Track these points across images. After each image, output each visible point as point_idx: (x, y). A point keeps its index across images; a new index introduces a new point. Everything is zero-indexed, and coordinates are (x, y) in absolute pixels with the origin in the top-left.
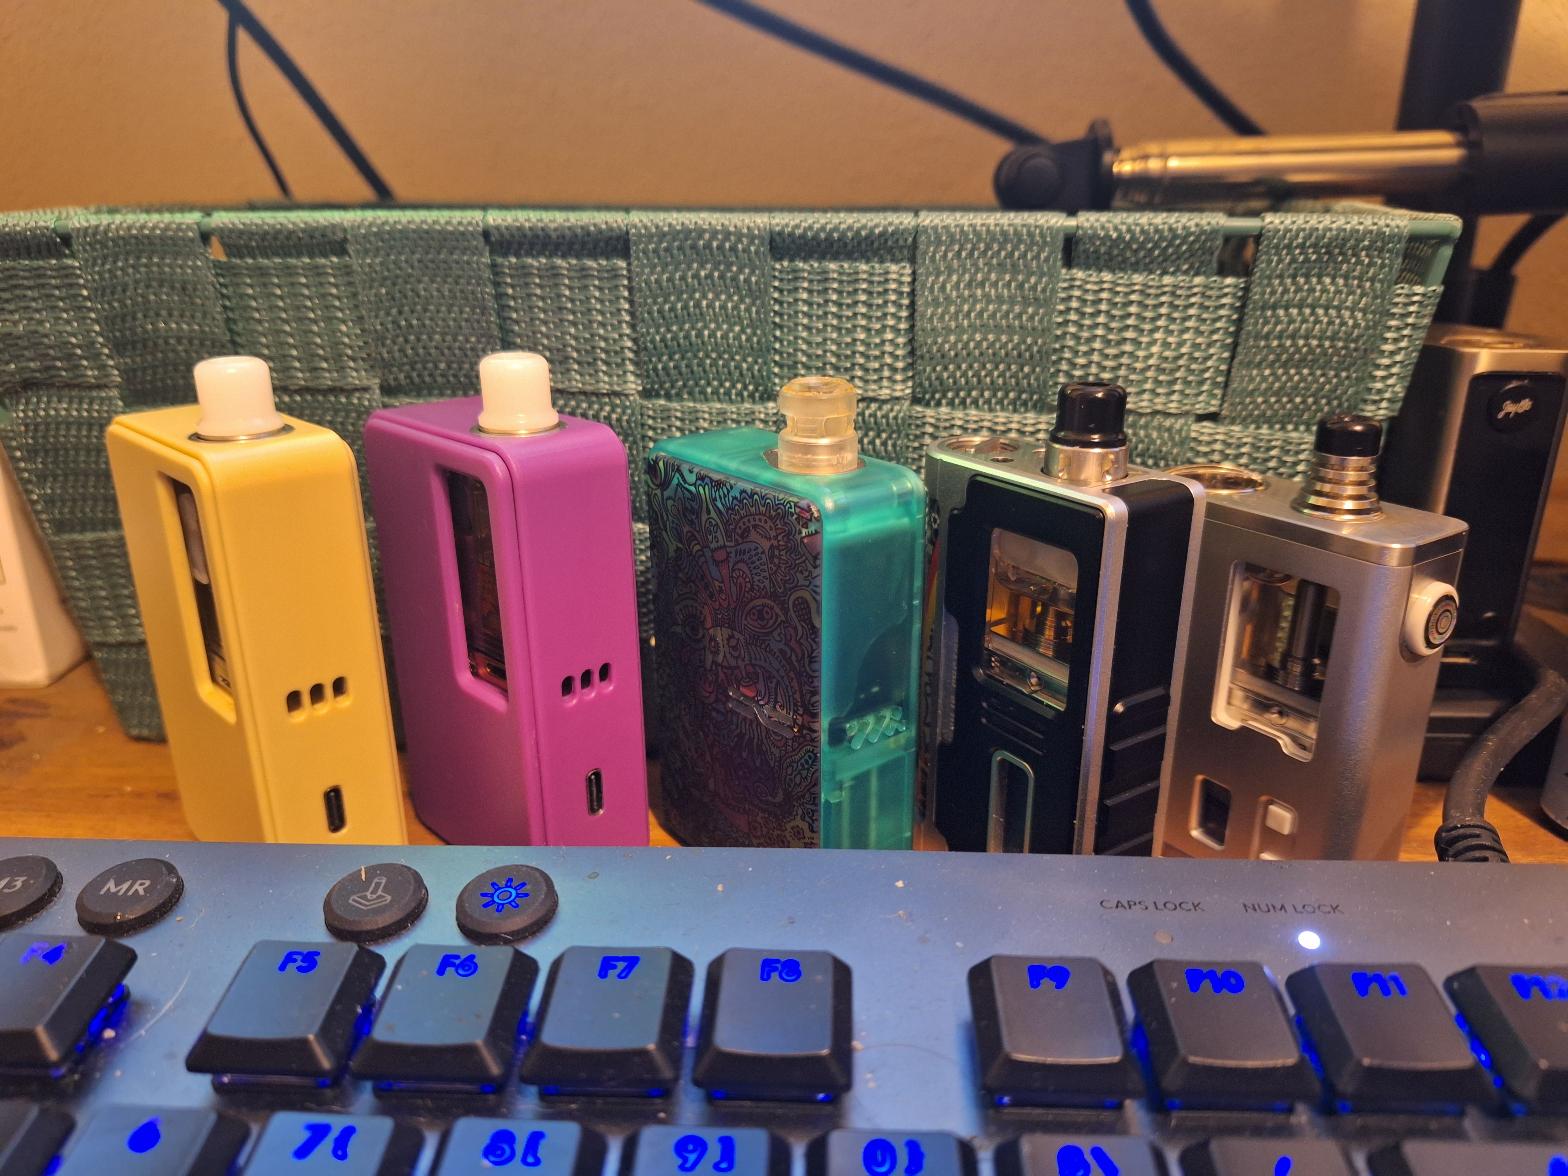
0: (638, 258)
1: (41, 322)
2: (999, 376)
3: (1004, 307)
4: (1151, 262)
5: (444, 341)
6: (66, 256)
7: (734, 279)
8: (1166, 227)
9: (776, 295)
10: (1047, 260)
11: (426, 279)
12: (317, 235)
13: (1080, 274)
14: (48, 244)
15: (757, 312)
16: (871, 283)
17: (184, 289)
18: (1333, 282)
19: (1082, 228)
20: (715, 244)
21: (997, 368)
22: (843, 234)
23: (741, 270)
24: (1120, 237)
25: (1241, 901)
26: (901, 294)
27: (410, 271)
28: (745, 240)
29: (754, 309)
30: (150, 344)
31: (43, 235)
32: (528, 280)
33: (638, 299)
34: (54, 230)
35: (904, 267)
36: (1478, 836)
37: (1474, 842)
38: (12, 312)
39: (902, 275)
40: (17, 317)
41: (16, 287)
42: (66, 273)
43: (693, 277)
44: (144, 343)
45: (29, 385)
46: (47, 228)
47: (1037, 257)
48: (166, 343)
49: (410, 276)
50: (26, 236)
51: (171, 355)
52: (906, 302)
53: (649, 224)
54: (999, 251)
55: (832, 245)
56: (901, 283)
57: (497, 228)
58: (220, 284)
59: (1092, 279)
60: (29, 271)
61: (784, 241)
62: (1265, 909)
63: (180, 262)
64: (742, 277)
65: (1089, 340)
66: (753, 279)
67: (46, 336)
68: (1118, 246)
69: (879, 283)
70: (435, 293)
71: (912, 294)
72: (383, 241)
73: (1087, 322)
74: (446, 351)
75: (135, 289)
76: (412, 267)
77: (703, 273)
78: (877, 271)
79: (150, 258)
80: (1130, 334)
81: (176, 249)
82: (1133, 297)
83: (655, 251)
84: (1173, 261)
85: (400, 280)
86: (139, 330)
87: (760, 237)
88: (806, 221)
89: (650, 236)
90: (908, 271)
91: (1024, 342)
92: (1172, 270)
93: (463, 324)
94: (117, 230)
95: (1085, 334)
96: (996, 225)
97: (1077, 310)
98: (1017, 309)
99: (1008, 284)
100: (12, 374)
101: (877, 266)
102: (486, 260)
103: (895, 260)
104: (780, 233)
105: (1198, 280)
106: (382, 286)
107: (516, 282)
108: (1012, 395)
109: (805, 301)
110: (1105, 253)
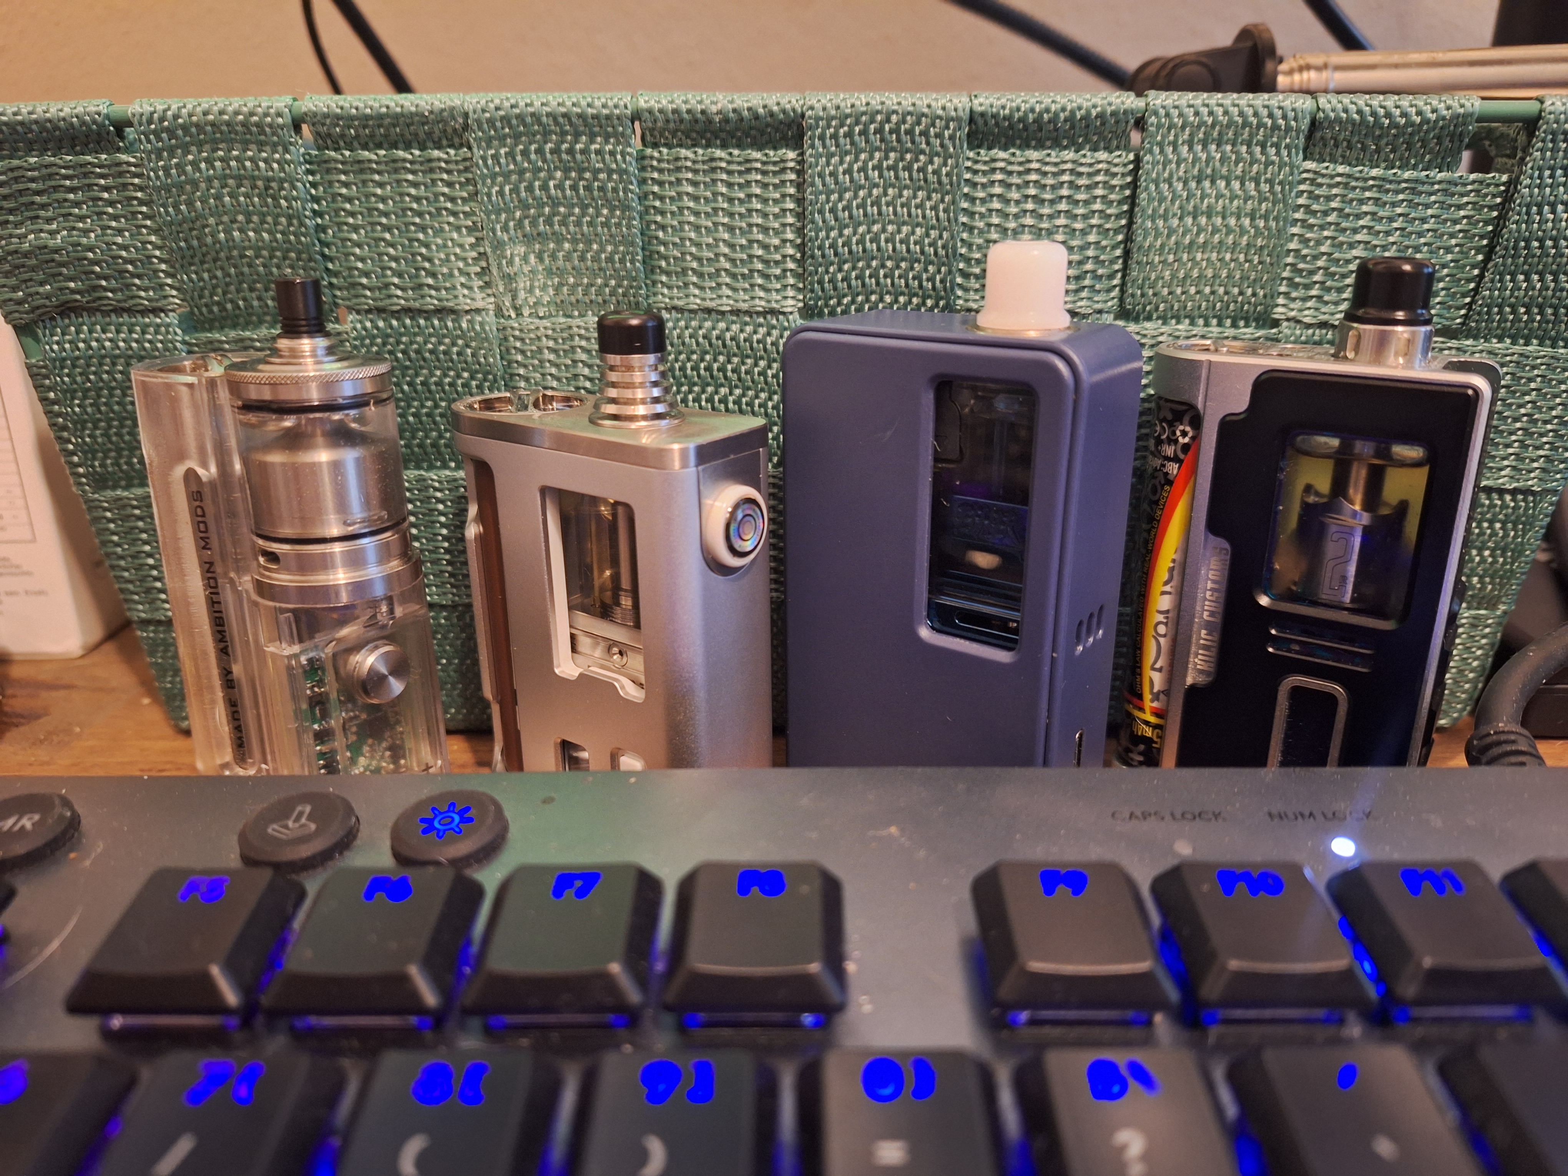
0: (812, 146)
1: (86, 232)
6: (119, 150)
7: (921, 170)
8: (1414, 109)
9: (967, 190)
11: (559, 173)
12: (430, 120)
13: (1314, 166)
14: (99, 134)
16: (1078, 175)
17: (267, 187)
19: (1323, 110)
20: (903, 128)
22: (1056, 115)
23: (931, 160)
25: (1266, 809)
27: (541, 164)
28: (939, 123)
30: (222, 256)
31: (94, 122)
32: (681, 175)
33: (808, 196)
34: (107, 117)
36: (1513, 742)
37: (1509, 748)
38: (49, 221)
39: (1116, 165)
40: (54, 226)
41: (56, 188)
42: (118, 170)
43: (875, 169)
44: (215, 255)
45: (68, 310)
46: (99, 114)
47: (1277, 143)
48: (241, 254)
49: (540, 169)
50: (72, 124)
51: (246, 270)
52: (1118, 197)
53: (829, 106)
54: (1235, 136)
55: (1039, 129)
58: (311, 183)
59: (1328, 172)
60: (73, 167)
61: (986, 123)
62: (1291, 816)
63: (264, 155)
64: (931, 168)
66: (945, 171)
67: (91, 249)
68: (1360, 132)
69: (1089, 174)
73: (1318, 222)
75: (208, 187)
76: (544, 159)
77: (885, 164)
79: (228, 150)
80: (1364, 237)
81: (262, 137)
83: (834, 137)
85: (528, 175)
86: (209, 239)
87: (957, 120)
88: (1013, 100)
89: (829, 119)
90: (1124, 160)
94: (190, 115)
95: (1315, 236)
96: (1235, 105)
97: (1308, 208)
100: (48, 297)
101: (1088, 154)
104: (982, 115)
107: (665, 178)
110: (1344, 140)
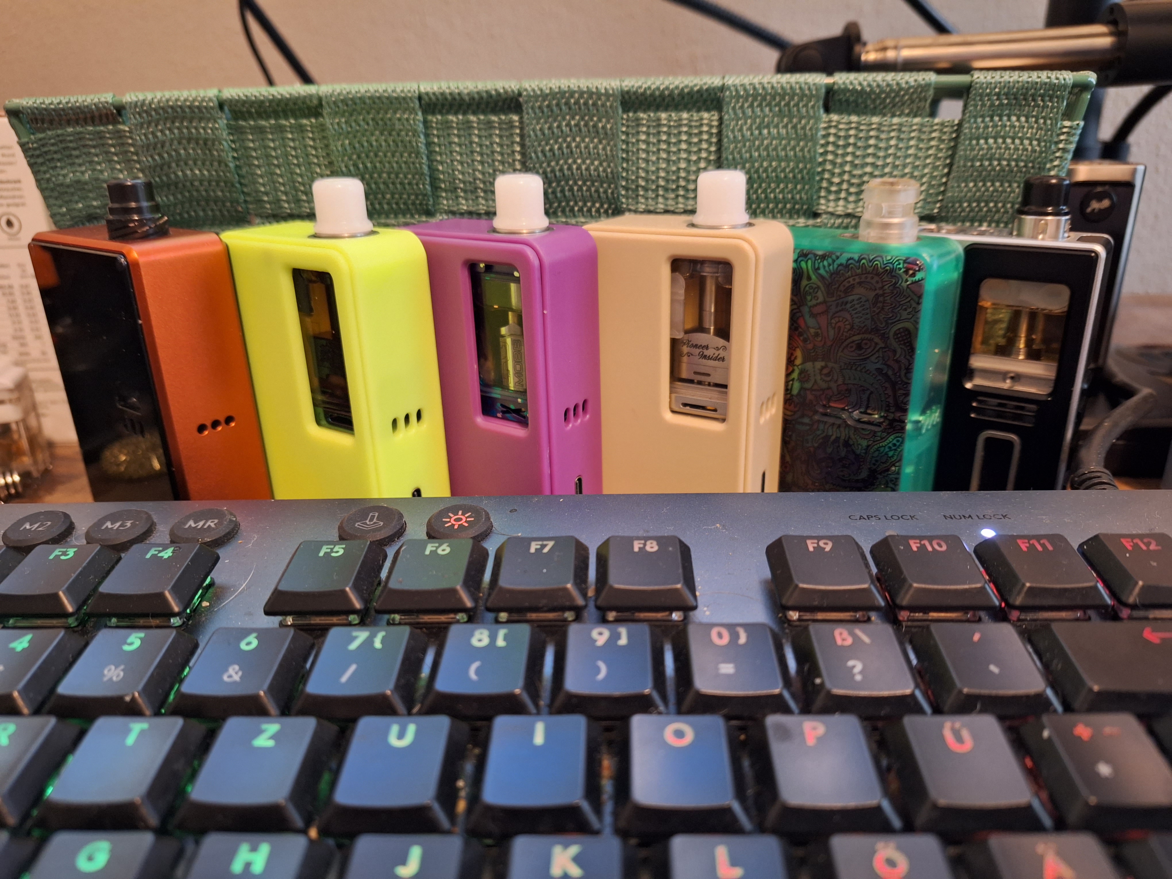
0: (528, 113)
1: (101, 172)
2: (779, 193)
3: (784, 142)
4: (885, 108)
5: (389, 178)
6: (119, 123)
7: (595, 126)
8: (895, 82)
9: (623, 137)
10: (813, 107)
11: (377, 133)
12: (299, 102)
13: (835, 117)
14: (107, 114)
15: (611, 151)
16: (690, 127)
17: (205, 144)
18: (1018, 120)
19: (837, 84)
20: (582, 101)
21: (778, 186)
22: (672, 91)
23: (600, 120)
24: (862, 89)
26: (711, 134)
27: (366, 127)
28: (603, 98)
29: (608, 148)
30: (180, 185)
31: (105, 107)
32: (450, 132)
33: (527, 143)
34: (112, 104)
35: (713, 115)
36: (1099, 477)
37: (1096, 481)
38: (80, 165)
39: (712, 121)
40: (84, 168)
41: (83, 146)
42: (119, 135)
43: (567, 125)
44: (176, 185)
46: (107, 103)
47: (806, 106)
48: (192, 184)
49: (366, 130)
50: (91, 109)
51: (195, 193)
52: (714, 140)
53: (536, 89)
54: (780, 102)
55: (664, 100)
56: (711, 127)
57: (427, 94)
58: (231, 141)
59: (844, 121)
60: (93, 134)
61: (630, 97)
62: (958, 517)
63: (203, 125)
64: (600, 125)
65: (842, 165)
66: (609, 126)
68: (862, 97)
69: (696, 127)
70: (383, 144)
71: (720, 134)
72: (347, 105)
73: (840, 152)
74: (391, 186)
75: (171, 145)
76: (368, 124)
77: (573, 123)
78: (695, 118)
79: (182, 122)
80: (870, 160)
81: (201, 115)
82: (872, 133)
83: (540, 107)
84: (900, 107)
85: (359, 134)
86: (173, 176)
87: (613, 95)
88: (646, 83)
89: (536, 97)
90: (716, 117)
91: (798, 167)
92: (898, 113)
93: (403, 165)
95: (839, 160)
96: (778, 83)
97: (834, 143)
98: (792, 143)
99: (786, 126)
101: (695, 114)
102: (420, 117)
103: (708, 110)
104: (628, 92)
105: (917, 120)
106: (346, 138)
107: (441, 133)
108: (788, 206)
109: (644, 141)
110: (853, 102)
